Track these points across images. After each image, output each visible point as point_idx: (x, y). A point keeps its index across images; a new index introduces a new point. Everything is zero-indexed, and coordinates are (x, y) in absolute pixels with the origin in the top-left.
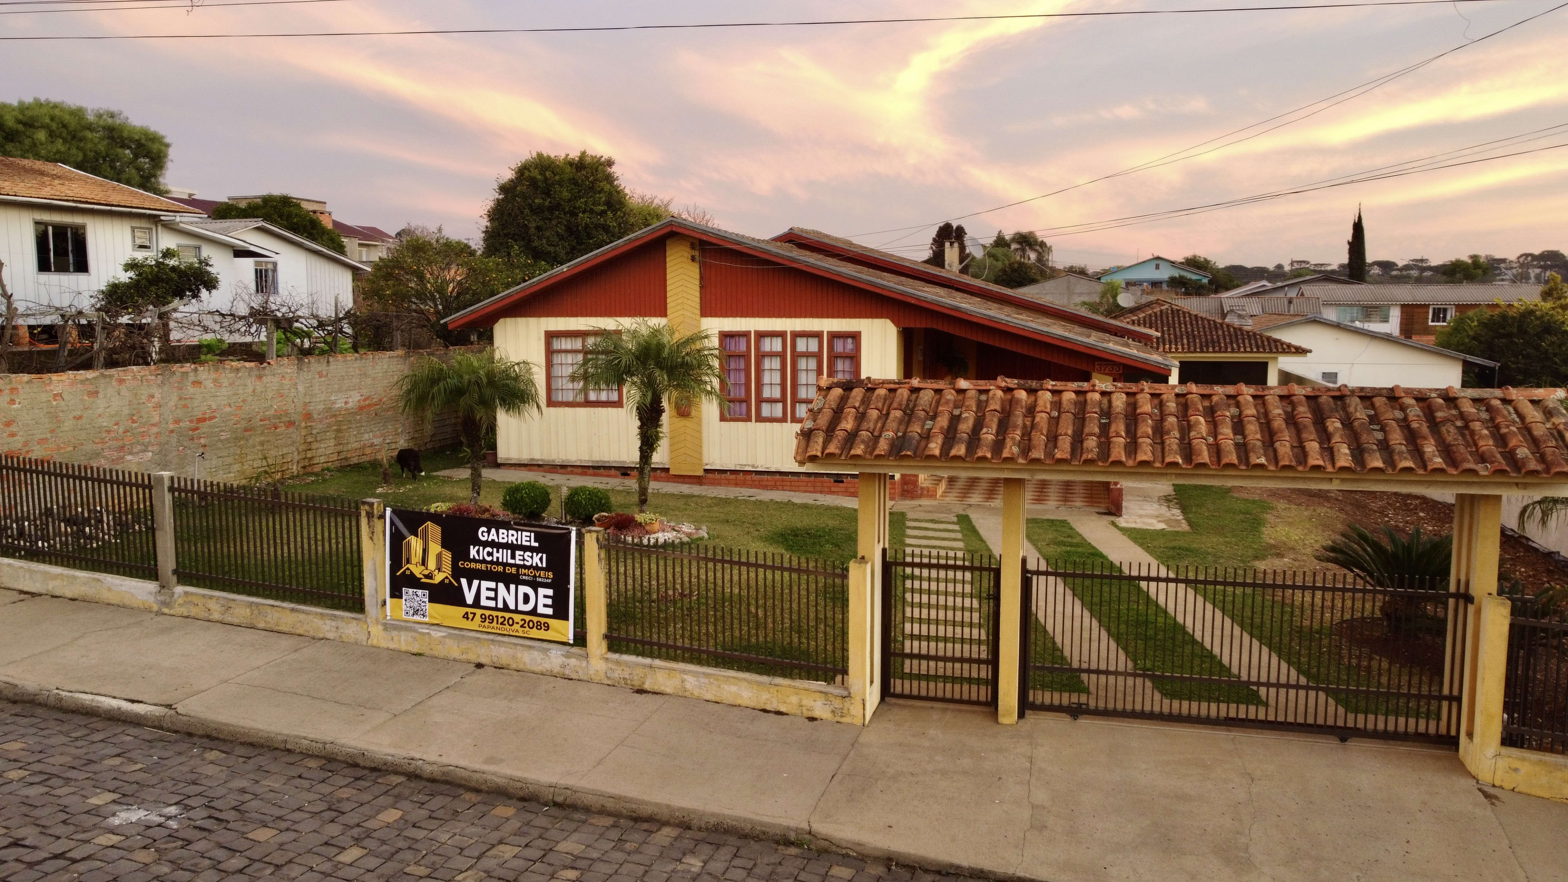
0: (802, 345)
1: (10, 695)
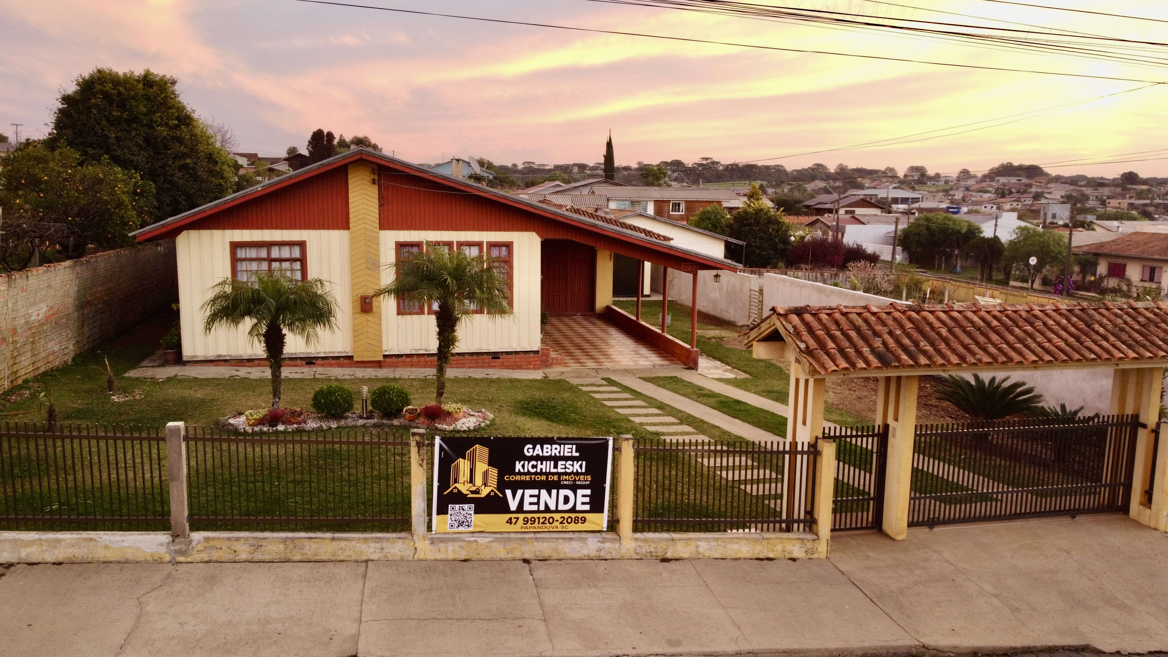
0: (465, 252)
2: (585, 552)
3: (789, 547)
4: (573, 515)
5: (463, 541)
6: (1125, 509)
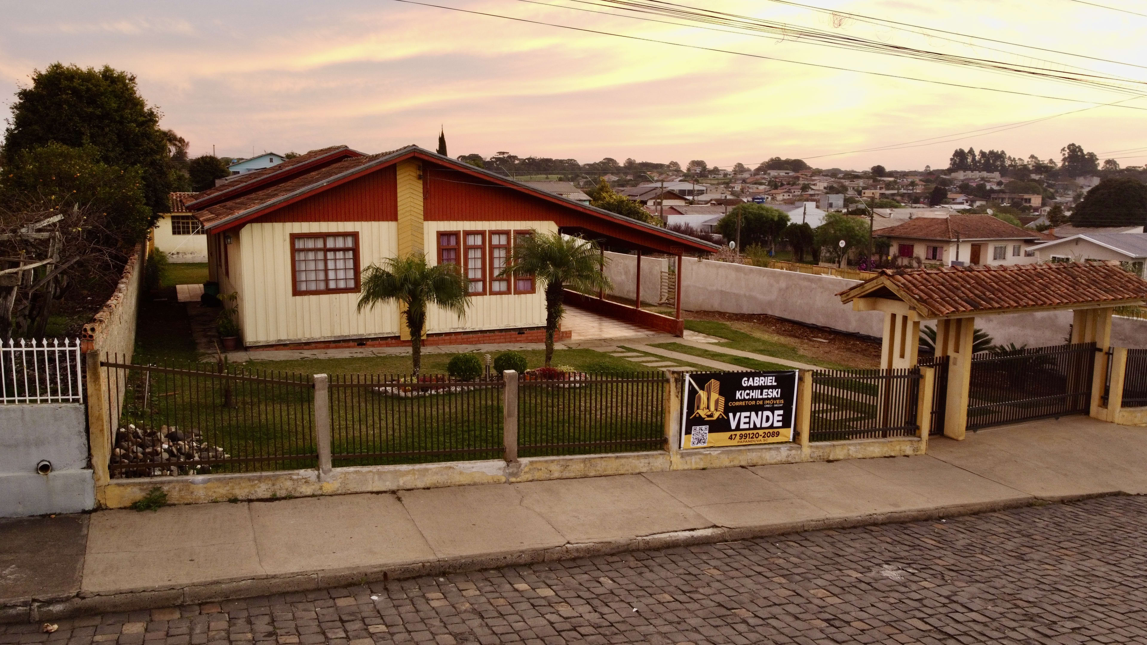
0: (495, 240)
2: (779, 458)
3: (903, 448)
4: (771, 431)
5: (701, 454)
6: (1086, 411)
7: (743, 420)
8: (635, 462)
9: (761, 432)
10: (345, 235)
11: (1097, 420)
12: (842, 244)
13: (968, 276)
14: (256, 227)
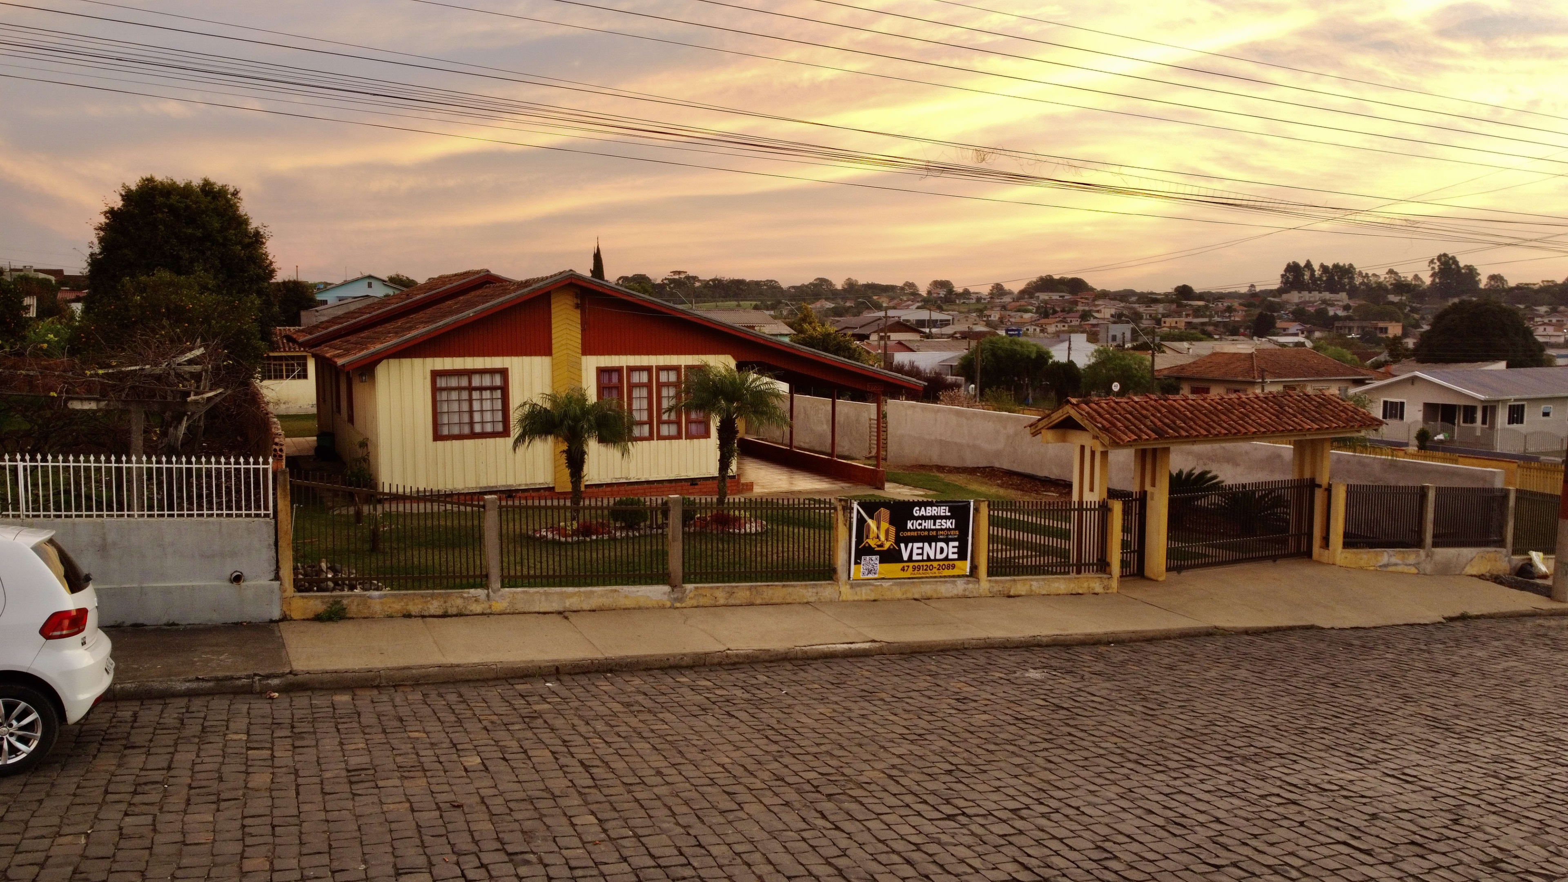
0: (664, 377)
1: (767, 657)
2: (955, 592)
3: (1092, 585)
4: (946, 563)
5: (872, 585)
6: (1308, 554)
7: (915, 551)
8: (803, 591)
9: (935, 564)
10: (492, 372)
11: (1319, 563)
12: (1116, 387)
13: (1162, 405)
14: (394, 362)
